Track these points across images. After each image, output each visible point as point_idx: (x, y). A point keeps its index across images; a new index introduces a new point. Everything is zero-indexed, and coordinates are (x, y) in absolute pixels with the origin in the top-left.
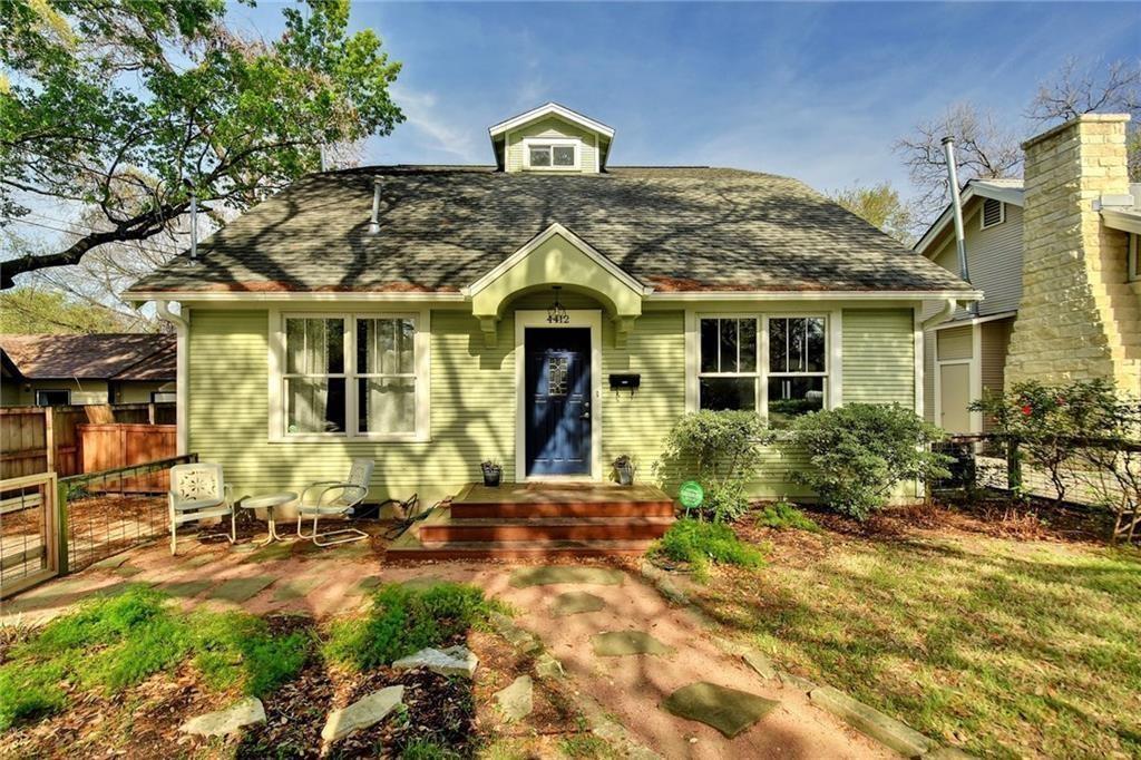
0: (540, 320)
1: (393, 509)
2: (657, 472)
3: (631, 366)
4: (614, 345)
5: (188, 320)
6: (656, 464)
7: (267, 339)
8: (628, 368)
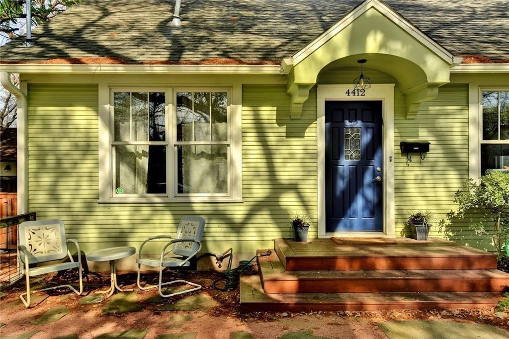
0: (339, 93)
1: (210, 262)
2: (444, 229)
3: (420, 134)
4: (405, 116)
5: (26, 93)
6: (443, 222)
7: (97, 111)
8: (418, 136)
